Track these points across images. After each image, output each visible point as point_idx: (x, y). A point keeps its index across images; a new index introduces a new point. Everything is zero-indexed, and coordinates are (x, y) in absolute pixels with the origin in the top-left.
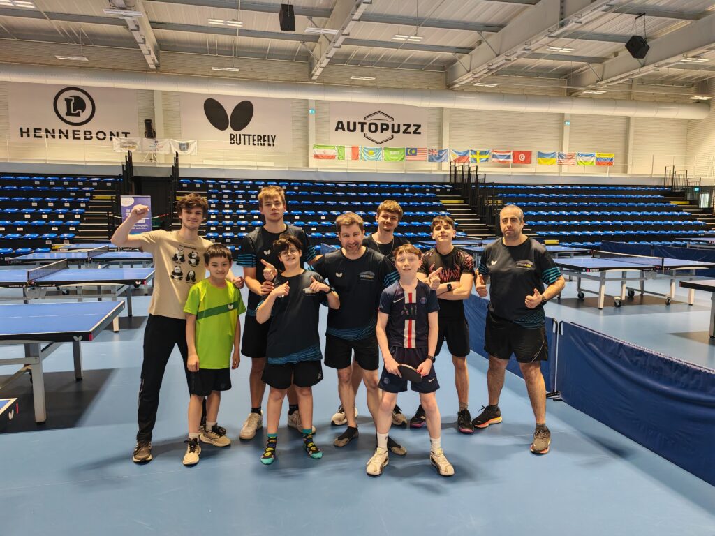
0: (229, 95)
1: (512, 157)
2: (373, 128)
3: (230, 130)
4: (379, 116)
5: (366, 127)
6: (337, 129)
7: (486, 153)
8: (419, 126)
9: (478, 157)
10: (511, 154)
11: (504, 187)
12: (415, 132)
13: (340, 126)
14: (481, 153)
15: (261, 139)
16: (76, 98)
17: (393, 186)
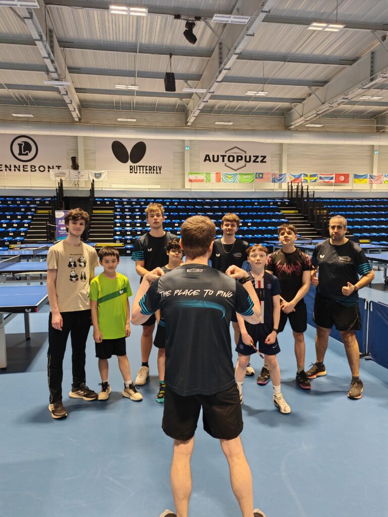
0: (129, 138)
1: (334, 178)
2: (231, 159)
3: (129, 163)
4: (236, 150)
5: (226, 158)
6: (205, 160)
7: (315, 176)
8: (265, 157)
9: (308, 179)
10: (334, 176)
11: (328, 200)
12: (262, 161)
13: (207, 158)
14: (311, 176)
15: (151, 169)
16: (26, 143)
17: (245, 201)
